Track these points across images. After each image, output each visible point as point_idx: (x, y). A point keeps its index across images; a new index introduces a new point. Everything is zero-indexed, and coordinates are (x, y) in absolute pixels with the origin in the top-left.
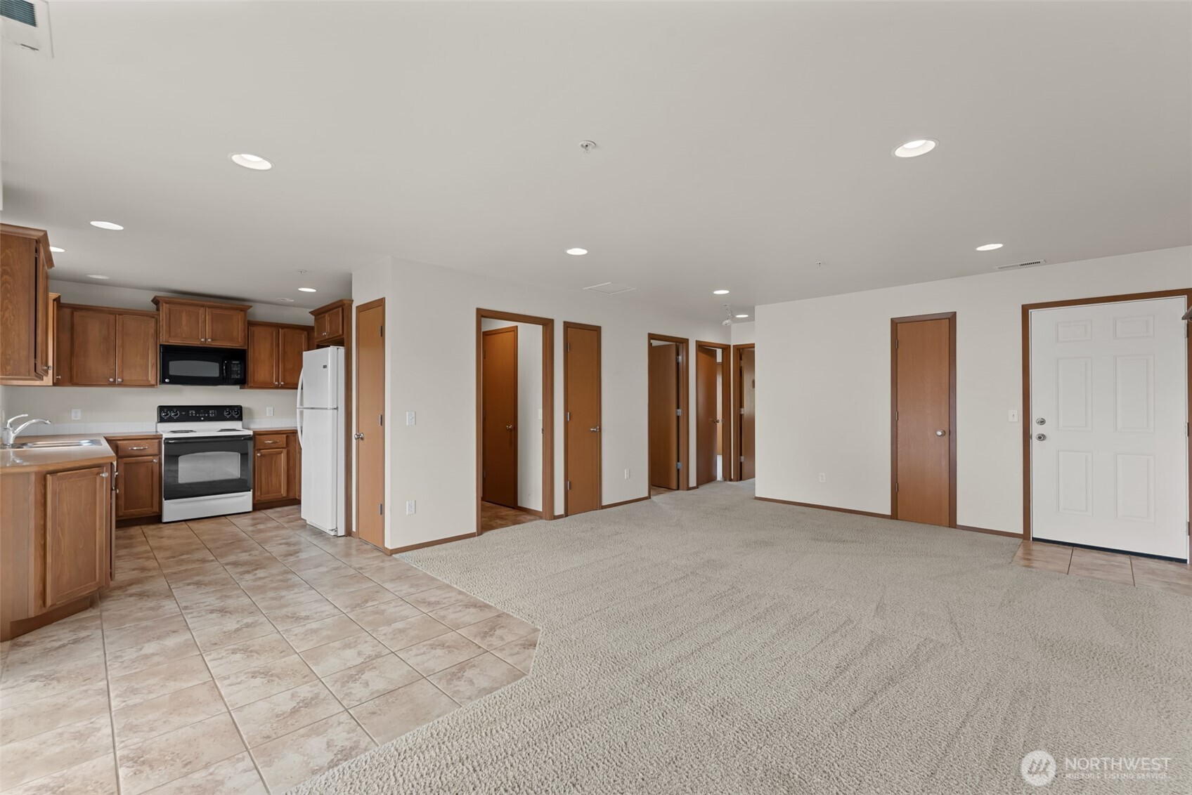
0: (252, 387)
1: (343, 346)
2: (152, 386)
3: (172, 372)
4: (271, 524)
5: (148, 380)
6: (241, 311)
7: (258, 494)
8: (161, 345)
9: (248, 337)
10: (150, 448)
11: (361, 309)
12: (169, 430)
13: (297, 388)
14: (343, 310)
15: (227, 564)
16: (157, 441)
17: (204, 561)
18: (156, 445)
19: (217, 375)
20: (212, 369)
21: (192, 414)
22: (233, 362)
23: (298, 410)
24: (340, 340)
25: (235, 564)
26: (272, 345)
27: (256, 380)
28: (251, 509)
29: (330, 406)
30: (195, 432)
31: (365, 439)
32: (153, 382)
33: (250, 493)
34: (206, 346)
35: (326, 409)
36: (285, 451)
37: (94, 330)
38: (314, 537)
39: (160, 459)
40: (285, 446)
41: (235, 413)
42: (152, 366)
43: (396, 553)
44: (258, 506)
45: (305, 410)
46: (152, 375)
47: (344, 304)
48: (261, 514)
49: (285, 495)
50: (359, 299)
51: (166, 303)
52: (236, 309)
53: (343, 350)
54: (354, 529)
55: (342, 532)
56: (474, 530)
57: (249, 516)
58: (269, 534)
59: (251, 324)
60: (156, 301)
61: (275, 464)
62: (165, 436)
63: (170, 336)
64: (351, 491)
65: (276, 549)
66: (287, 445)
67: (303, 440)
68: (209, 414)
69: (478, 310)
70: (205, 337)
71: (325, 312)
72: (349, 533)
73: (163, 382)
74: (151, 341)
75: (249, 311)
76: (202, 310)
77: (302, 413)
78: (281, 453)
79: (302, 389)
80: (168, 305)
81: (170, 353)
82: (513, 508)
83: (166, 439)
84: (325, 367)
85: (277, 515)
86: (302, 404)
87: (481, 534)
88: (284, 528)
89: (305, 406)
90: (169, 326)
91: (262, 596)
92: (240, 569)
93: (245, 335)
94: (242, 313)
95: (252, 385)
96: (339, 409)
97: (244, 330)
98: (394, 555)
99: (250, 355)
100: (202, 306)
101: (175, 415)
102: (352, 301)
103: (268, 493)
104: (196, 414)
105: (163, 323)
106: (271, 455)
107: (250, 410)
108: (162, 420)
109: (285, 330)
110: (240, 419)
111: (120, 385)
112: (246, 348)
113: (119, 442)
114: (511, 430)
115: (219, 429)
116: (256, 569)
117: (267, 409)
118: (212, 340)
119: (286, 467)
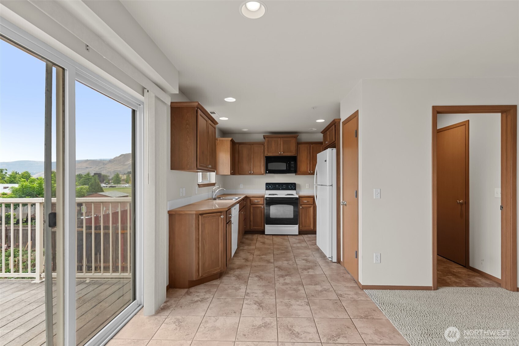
0: (299, 174)
1: (335, 148)
2: (263, 174)
3: (269, 168)
4: (304, 245)
5: (261, 172)
6: (294, 138)
7: (301, 226)
8: (266, 156)
9: (297, 150)
10: (261, 201)
11: (345, 123)
12: (268, 194)
13: (314, 174)
14: (335, 126)
15: (277, 267)
16: (263, 198)
17: (269, 262)
18: (263, 200)
19: (285, 169)
20: (283, 166)
21: (277, 186)
22: (292, 162)
23: (314, 186)
24: (334, 145)
25: (280, 268)
26: (307, 153)
27: (301, 171)
28: (297, 234)
29: (328, 184)
30: (277, 195)
31: (347, 205)
32: (263, 173)
33: (297, 226)
34: (281, 155)
35: (326, 186)
36: (312, 206)
37: (245, 152)
38: (320, 259)
39: (264, 206)
40: (312, 204)
41: (292, 186)
42: (263, 166)
43: (367, 289)
44: (301, 233)
45: (318, 186)
46: (263, 170)
47: (336, 123)
48: (301, 237)
49: (312, 229)
50: (344, 117)
51: (267, 138)
52: (292, 137)
53: (336, 150)
54: (342, 260)
55: (335, 260)
56: (430, 284)
57: (296, 237)
58: (301, 251)
59: (299, 144)
60: (264, 137)
61: (308, 213)
62: (266, 196)
63: (268, 152)
64: (340, 236)
65: (300, 263)
66: (313, 204)
67: (317, 202)
68: (283, 187)
69: (434, 108)
70: (280, 152)
71: (327, 131)
72: (339, 261)
73: (266, 173)
74: (262, 155)
75: (298, 137)
76: (280, 139)
77: (316, 187)
78: (310, 207)
79: (317, 174)
80: (267, 139)
81: (269, 160)
82: (465, 267)
83: (266, 198)
84: (326, 161)
85: (308, 239)
86: (316, 182)
87: (437, 289)
88: (308, 249)
89: (318, 184)
90: (268, 148)
91: (281, 300)
92: (280, 273)
93: (296, 149)
94: (295, 138)
95: (299, 173)
96: (333, 186)
97: (296, 147)
98: (364, 290)
99: (298, 158)
100: (280, 137)
101: (271, 187)
102: (341, 119)
103: (305, 227)
104: (278, 187)
105: (266, 147)
106: (306, 208)
107: (299, 185)
108: (267, 189)
109: (313, 145)
110: (295, 189)
111: (253, 174)
112: (296, 155)
113: (251, 198)
114: (461, 204)
115: (286, 194)
116: (286, 275)
117: (307, 184)
118: (283, 153)
119: (313, 215)
